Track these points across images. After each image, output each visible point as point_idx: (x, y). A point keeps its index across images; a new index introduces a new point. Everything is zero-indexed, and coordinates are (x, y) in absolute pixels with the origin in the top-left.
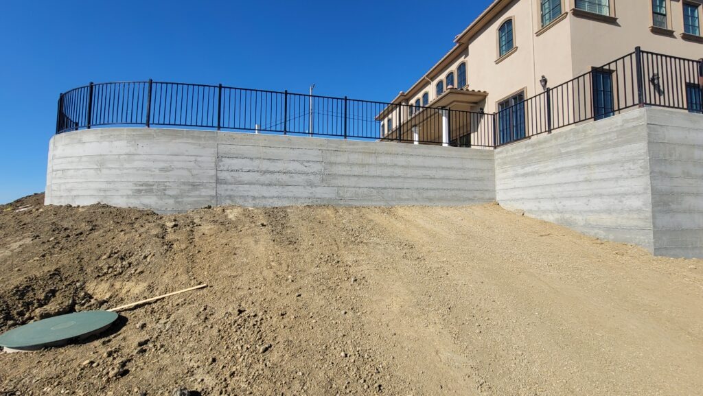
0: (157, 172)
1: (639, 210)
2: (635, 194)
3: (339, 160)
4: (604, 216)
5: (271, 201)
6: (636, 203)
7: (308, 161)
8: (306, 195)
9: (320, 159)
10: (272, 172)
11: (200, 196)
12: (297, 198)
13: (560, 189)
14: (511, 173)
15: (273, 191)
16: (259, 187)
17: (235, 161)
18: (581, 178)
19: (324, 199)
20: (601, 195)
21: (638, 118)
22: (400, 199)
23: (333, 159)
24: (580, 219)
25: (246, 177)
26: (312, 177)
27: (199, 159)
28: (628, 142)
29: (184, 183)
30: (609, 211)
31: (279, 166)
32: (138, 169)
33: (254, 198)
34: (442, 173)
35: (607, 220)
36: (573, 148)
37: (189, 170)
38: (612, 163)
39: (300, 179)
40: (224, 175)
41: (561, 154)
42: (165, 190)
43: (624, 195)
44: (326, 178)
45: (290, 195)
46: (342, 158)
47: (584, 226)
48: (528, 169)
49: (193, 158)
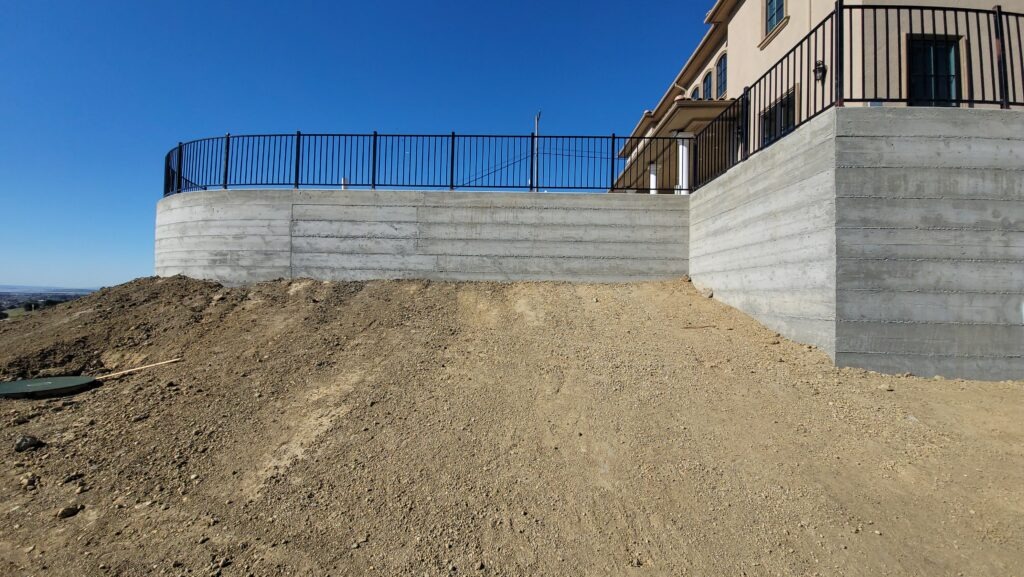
0: (231, 240)
1: (823, 287)
2: (819, 260)
3: (439, 219)
4: (788, 298)
5: (352, 273)
6: (820, 274)
7: (399, 222)
8: (395, 264)
9: (414, 219)
10: (354, 237)
11: (273, 267)
12: (384, 270)
13: (746, 254)
14: (703, 231)
15: (355, 262)
16: (339, 256)
17: (312, 224)
18: (767, 235)
19: (418, 271)
20: (784, 263)
21: (826, 129)
22: (526, 272)
23: (432, 218)
24: (764, 304)
25: (323, 244)
26: (403, 243)
27: (273, 223)
28: (815, 171)
29: (257, 252)
30: (792, 290)
31: (364, 229)
32: (213, 237)
33: (333, 270)
34: (594, 234)
35: (790, 304)
36: (760, 186)
37: (263, 236)
38: (798, 207)
39: (388, 245)
40: (299, 242)
41: (749, 197)
42: (238, 260)
43: (808, 261)
44: (422, 242)
45: (375, 265)
46: (444, 216)
47: (768, 314)
49: (266, 223)
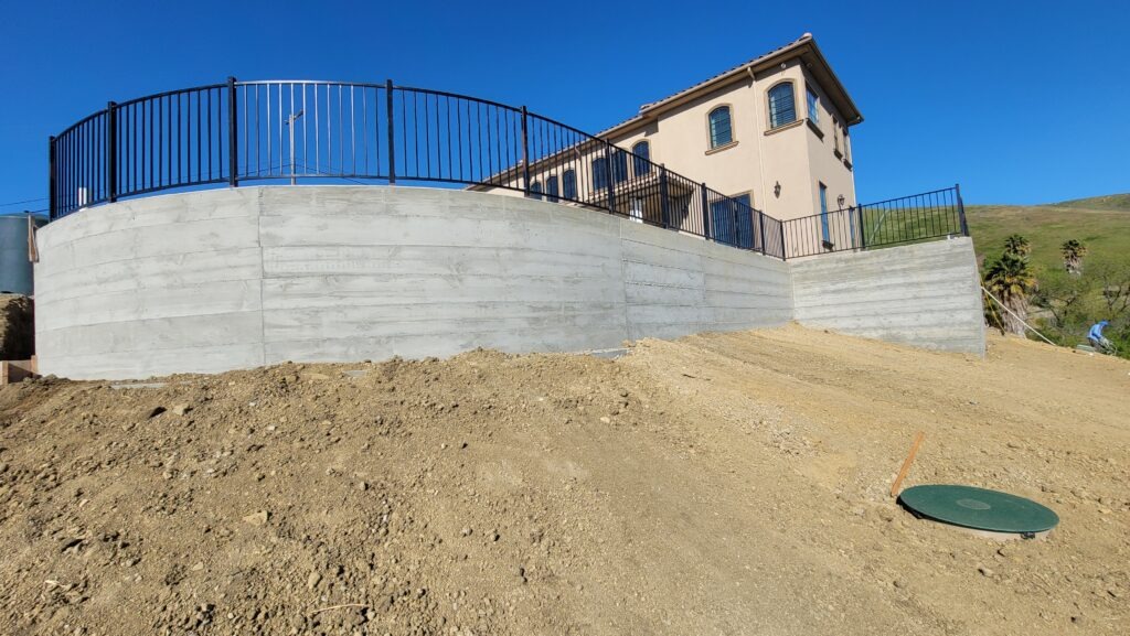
0: (561, 284)
1: (969, 323)
2: (965, 309)
4: (935, 330)
5: (670, 329)
6: (967, 317)
7: (693, 271)
10: (669, 287)
12: (689, 324)
13: (884, 306)
14: (817, 289)
15: (672, 315)
16: (661, 309)
18: (910, 296)
19: (706, 324)
20: (932, 311)
21: (965, 245)
24: (909, 334)
25: (649, 293)
26: (696, 294)
28: (957, 265)
29: (594, 305)
30: (940, 325)
31: (673, 277)
33: (658, 327)
35: (939, 333)
36: (898, 267)
38: (942, 282)
39: (689, 296)
40: (631, 290)
41: (884, 272)
43: (955, 310)
45: (683, 319)
47: (915, 340)
48: (841, 286)
